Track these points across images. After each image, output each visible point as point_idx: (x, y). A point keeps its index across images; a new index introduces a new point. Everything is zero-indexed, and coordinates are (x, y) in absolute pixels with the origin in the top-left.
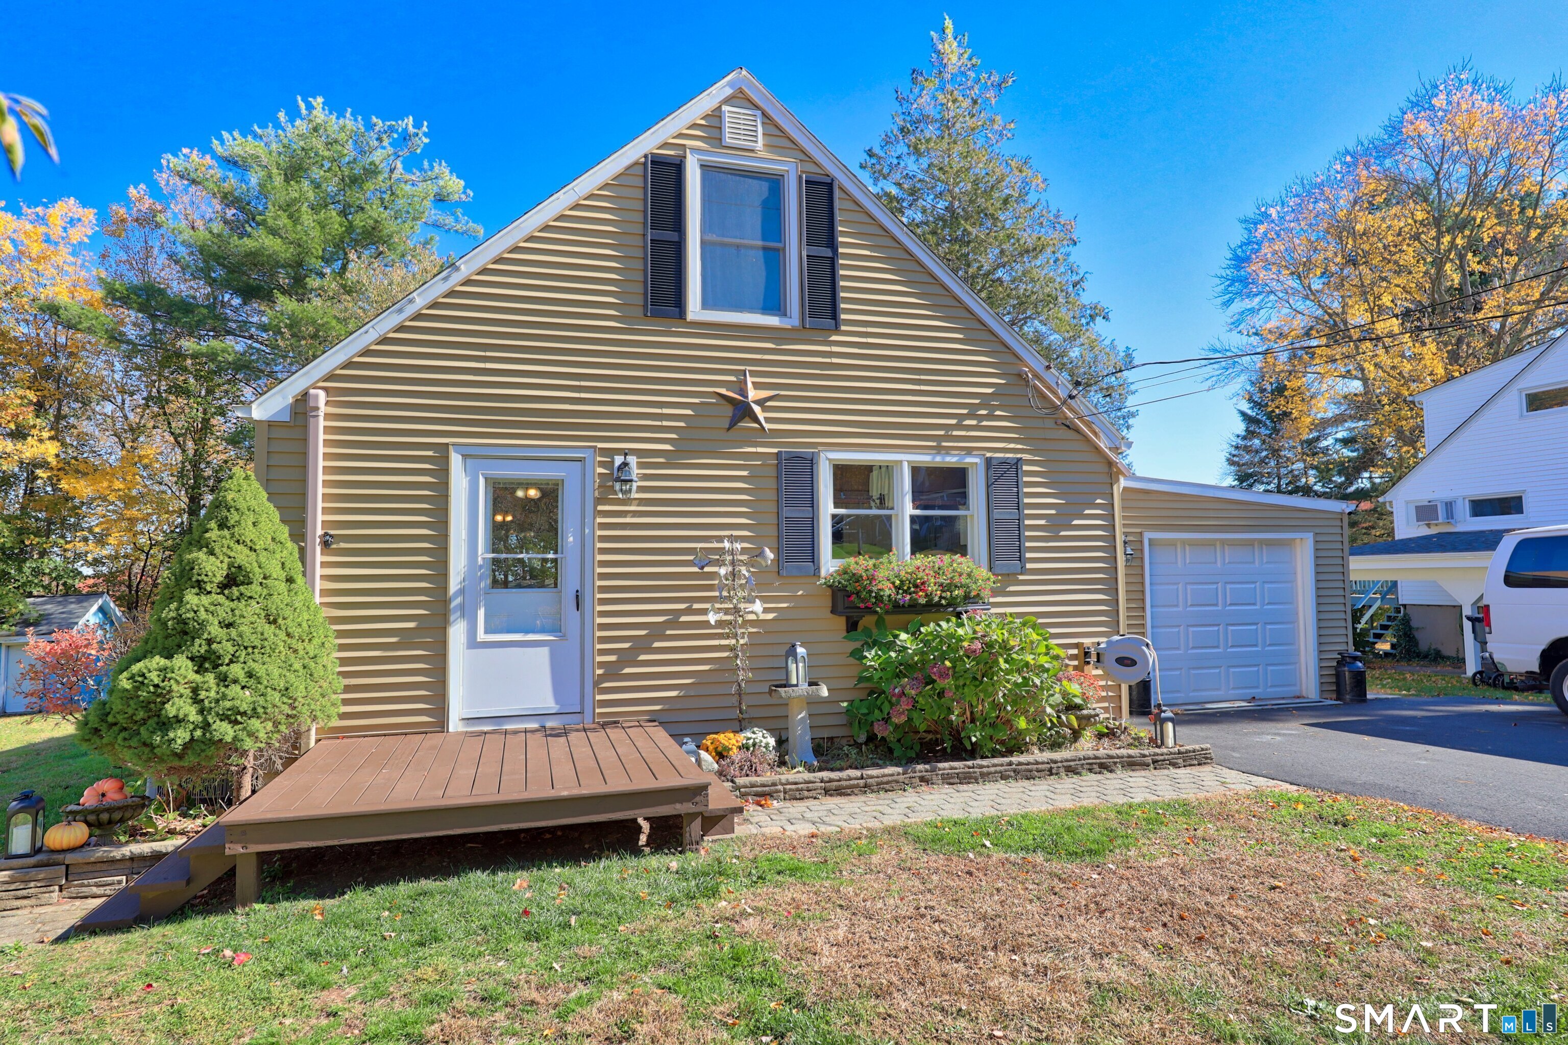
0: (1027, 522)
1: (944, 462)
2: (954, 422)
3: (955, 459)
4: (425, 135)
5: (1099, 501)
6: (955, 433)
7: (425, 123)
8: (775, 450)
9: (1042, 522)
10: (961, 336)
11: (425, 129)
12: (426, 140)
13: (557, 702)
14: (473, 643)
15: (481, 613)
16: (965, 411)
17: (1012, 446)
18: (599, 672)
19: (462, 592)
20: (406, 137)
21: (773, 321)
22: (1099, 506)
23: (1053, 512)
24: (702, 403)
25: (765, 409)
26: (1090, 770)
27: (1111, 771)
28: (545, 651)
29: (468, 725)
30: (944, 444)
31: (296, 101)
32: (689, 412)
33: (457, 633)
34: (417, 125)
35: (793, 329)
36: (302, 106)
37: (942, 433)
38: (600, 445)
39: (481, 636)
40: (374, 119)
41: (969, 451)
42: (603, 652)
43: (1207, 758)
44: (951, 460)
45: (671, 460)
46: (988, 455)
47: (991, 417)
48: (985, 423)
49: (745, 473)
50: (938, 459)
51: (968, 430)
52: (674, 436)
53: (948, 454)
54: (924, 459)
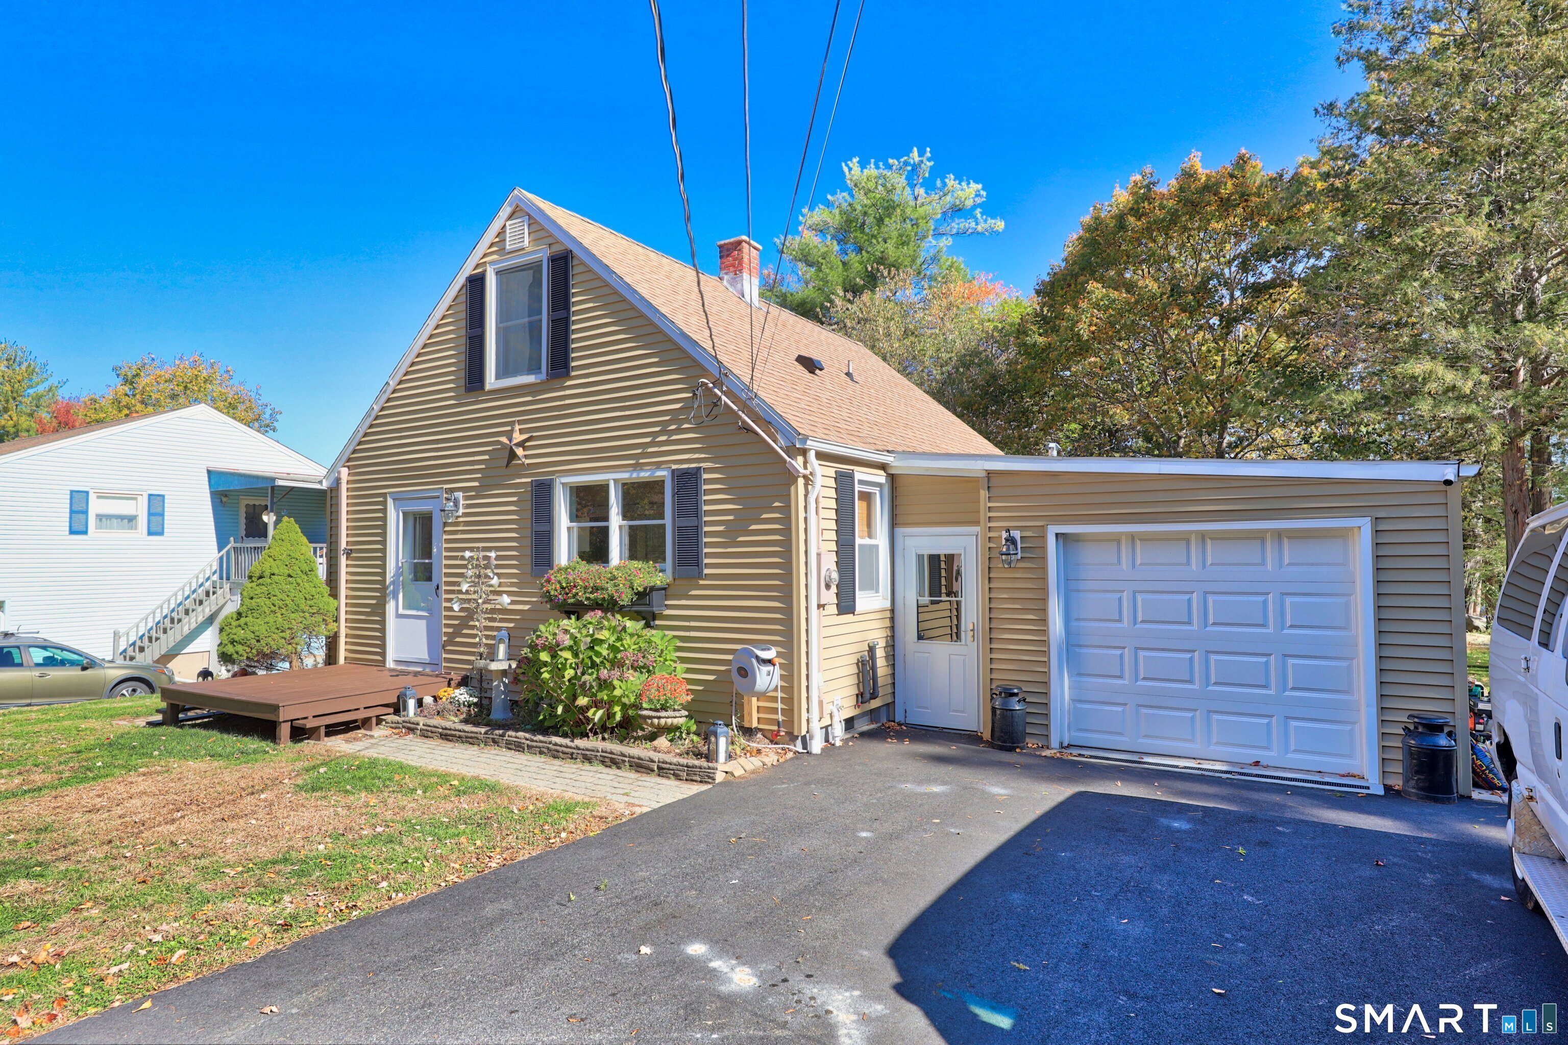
0: (706, 529)
1: (638, 478)
2: (648, 440)
3: (647, 474)
4: (929, 160)
5: (777, 504)
6: (650, 450)
7: (928, 149)
8: (529, 480)
9: (721, 528)
10: (656, 360)
11: (928, 155)
12: (932, 163)
13: (430, 655)
14: (399, 616)
15: (401, 596)
16: (658, 429)
17: (696, 456)
18: (444, 639)
19: (393, 583)
20: (915, 168)
21: (530, 379)
22: (776, 510)
23: (731, 518)
24: (494, 450)
25: (525, 449)
26: (603, 762)
27: (619, 768)
28: (424, 622)
29: (397, 665)
30: (641, 461)
31: (842, 167)
32: (487, 457)
33: (390, 607)
34: (921, 154)
35: (542, 383)
36: (846, 169)
37: (639, 451)
38: (445, 486)
39: (401, 611)
40: (891, 161)
41: (658, 465)
42: (447, 626)
43: (709, 777)
44: (645, 475)
45: (479, 492)
46: (674, 467)
47: (679, 431)
48: (674, 437)
49: (515, 499)
50: (635, 475)
51: (660, 446)
52: (479, 475)
53: (642, 470)
54: (624, 476)
